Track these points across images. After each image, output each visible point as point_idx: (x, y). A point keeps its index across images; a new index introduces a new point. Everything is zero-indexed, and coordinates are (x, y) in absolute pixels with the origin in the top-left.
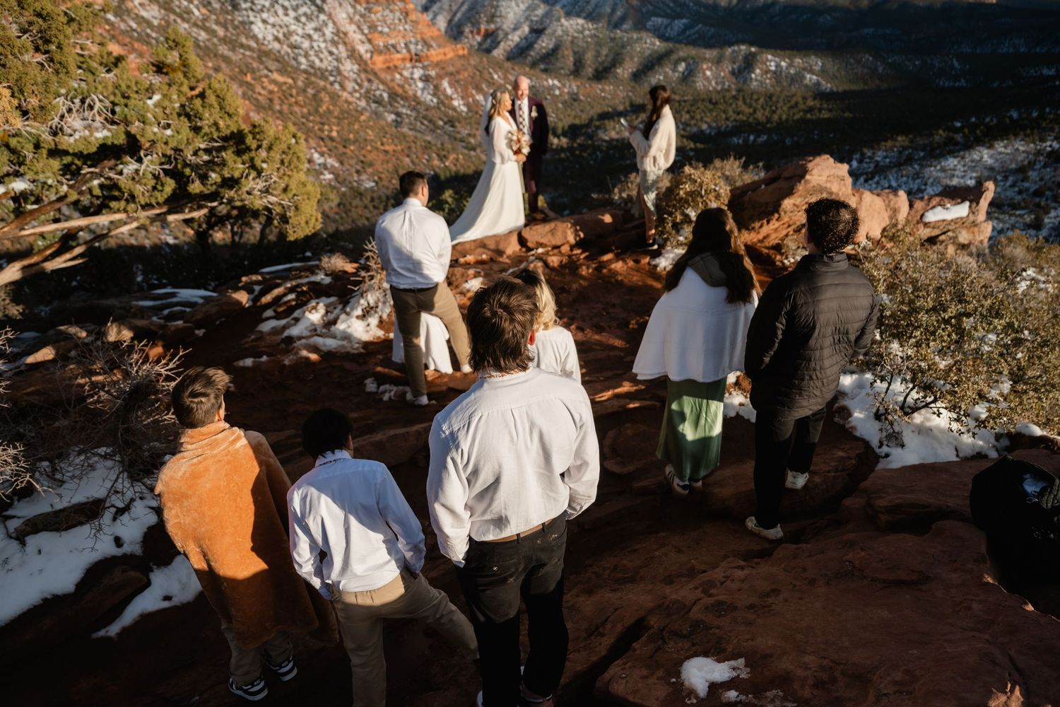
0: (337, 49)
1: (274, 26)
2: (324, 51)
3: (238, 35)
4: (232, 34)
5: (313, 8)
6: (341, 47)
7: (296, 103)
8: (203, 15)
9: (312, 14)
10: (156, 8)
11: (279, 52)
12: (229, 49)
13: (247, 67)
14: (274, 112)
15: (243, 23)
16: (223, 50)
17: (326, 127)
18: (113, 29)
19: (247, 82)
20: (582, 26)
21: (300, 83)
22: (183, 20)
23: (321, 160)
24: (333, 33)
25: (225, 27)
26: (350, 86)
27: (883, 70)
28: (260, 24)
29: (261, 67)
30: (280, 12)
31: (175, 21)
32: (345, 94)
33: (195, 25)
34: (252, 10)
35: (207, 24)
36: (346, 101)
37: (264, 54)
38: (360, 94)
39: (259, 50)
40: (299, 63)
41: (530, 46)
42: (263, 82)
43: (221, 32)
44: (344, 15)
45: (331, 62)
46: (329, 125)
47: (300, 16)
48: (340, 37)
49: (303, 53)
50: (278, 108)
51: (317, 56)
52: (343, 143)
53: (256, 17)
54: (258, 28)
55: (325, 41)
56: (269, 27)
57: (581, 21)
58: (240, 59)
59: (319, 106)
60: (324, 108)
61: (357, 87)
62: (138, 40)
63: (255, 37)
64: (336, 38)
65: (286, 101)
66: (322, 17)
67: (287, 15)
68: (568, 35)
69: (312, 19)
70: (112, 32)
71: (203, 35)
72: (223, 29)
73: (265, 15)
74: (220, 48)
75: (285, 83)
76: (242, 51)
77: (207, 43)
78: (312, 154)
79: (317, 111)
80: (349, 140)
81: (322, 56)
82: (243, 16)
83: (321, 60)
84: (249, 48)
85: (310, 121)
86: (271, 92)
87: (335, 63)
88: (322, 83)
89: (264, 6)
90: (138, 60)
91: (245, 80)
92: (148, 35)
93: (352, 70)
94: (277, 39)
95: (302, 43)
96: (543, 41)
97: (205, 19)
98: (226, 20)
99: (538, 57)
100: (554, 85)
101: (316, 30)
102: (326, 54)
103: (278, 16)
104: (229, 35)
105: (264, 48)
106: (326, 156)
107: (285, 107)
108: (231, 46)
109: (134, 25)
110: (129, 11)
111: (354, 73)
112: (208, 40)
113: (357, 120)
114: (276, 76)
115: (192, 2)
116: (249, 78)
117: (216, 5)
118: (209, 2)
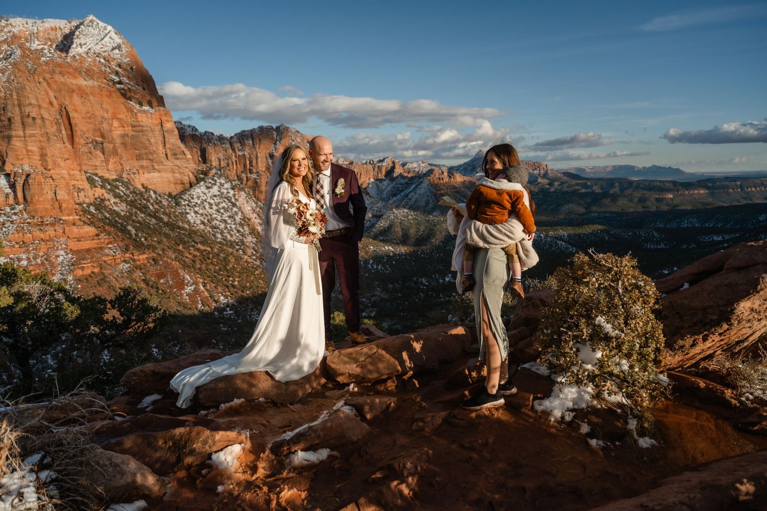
0: (243, 229)
1: (202, 215)
2: (234, 230)
3: (177, 221)
4: (173, 220)
5: (229, 204)
6: (246, 228)
7: (211, 263)
8: (155, 209)
9: (228, 207)
10: (124, 205)
11: (203, 231)
12: (170, 230)
13: (181, 240)
14: (195, 269)
15: (181, 213)
16: (166, 230)
17: (231, 279)
18: (93, 218)
19: (179, 250)
20: (407, 213)
21: (215, 250)
22: (142, 212)
23: (226, 301)
24: (241, 219)
25: (169, 215)
26: (249, 251)
27: (609, 238)
28: (193, 214)
29: (190, 240)
30: (207, 206)
31: (136, 212)
32: (246, 257)
33: (150, 215)
34: (188, 205)
35: (157, 215)
36: (246, 261)
37: (192, 233)
38: (256, 256)
39: (190, 230)
40: (217, 238)
41: (373, 226)
42: (190, 250)
43: (166, 219)
44: (249, 208)
45: (238, 237)
46: (233, 277)
47: (220, 209)
48: (246, 221)
49: (219, 231)
50: (198, 266)
51: (229, 233)
52: (241, 289)
53: (190, 210)
54: (191, 217)
55: (235, 224)
56: (198, 216)
57: (405, 210)
58: (176, 236)
59: (227, 265)
60: (231, 266)
61: (254, 253)
62: (108, 225)
63: (188, 222)
64: (243, 222)
65: (204, 262)
66: (235, 209)
67: (211, 208)
68: (398, 219)
69: (228, 211)
70: (92, 220)
71: (154, 220)
73: (196, 209)
74: (164, 229)
75: (205, 250)
76: (178, 230)
77: (155, 226)
78: (219, 297)
79: (225, 267)
80: (246, 287)
81: (232, 233)
82: (182, 209)
83: (232, 236)
84: (184, 229)
85: (220, 275)
86: (195, 256)
87: (241, 238)
88: (231, 250)
89: (197, 203)
90: (106, 237)
91: (178, 248)
92: (116, 221)
93: (252, 242)
94: (203, 223)
95: (220, 225)
96: (381, 223)
97: (157, 211)
98: (170, 212)
99: (378, 232)
100: (389, 249)
101: (229, 217)
102: (236, 232)
103: (205, 209)
104: (171, 221)
105: (194, 228)
106: (229, 298)
107: (203, 266)
108: (171, 227)
109: (108, 216)
110: (105, 207)
111: (253, 243)
112: (156, 224)
113: (253, 273)
114: (199, 246)
115: (149, 201)
116: (181, 247)
117: (165, 203)
118: (161, 202)
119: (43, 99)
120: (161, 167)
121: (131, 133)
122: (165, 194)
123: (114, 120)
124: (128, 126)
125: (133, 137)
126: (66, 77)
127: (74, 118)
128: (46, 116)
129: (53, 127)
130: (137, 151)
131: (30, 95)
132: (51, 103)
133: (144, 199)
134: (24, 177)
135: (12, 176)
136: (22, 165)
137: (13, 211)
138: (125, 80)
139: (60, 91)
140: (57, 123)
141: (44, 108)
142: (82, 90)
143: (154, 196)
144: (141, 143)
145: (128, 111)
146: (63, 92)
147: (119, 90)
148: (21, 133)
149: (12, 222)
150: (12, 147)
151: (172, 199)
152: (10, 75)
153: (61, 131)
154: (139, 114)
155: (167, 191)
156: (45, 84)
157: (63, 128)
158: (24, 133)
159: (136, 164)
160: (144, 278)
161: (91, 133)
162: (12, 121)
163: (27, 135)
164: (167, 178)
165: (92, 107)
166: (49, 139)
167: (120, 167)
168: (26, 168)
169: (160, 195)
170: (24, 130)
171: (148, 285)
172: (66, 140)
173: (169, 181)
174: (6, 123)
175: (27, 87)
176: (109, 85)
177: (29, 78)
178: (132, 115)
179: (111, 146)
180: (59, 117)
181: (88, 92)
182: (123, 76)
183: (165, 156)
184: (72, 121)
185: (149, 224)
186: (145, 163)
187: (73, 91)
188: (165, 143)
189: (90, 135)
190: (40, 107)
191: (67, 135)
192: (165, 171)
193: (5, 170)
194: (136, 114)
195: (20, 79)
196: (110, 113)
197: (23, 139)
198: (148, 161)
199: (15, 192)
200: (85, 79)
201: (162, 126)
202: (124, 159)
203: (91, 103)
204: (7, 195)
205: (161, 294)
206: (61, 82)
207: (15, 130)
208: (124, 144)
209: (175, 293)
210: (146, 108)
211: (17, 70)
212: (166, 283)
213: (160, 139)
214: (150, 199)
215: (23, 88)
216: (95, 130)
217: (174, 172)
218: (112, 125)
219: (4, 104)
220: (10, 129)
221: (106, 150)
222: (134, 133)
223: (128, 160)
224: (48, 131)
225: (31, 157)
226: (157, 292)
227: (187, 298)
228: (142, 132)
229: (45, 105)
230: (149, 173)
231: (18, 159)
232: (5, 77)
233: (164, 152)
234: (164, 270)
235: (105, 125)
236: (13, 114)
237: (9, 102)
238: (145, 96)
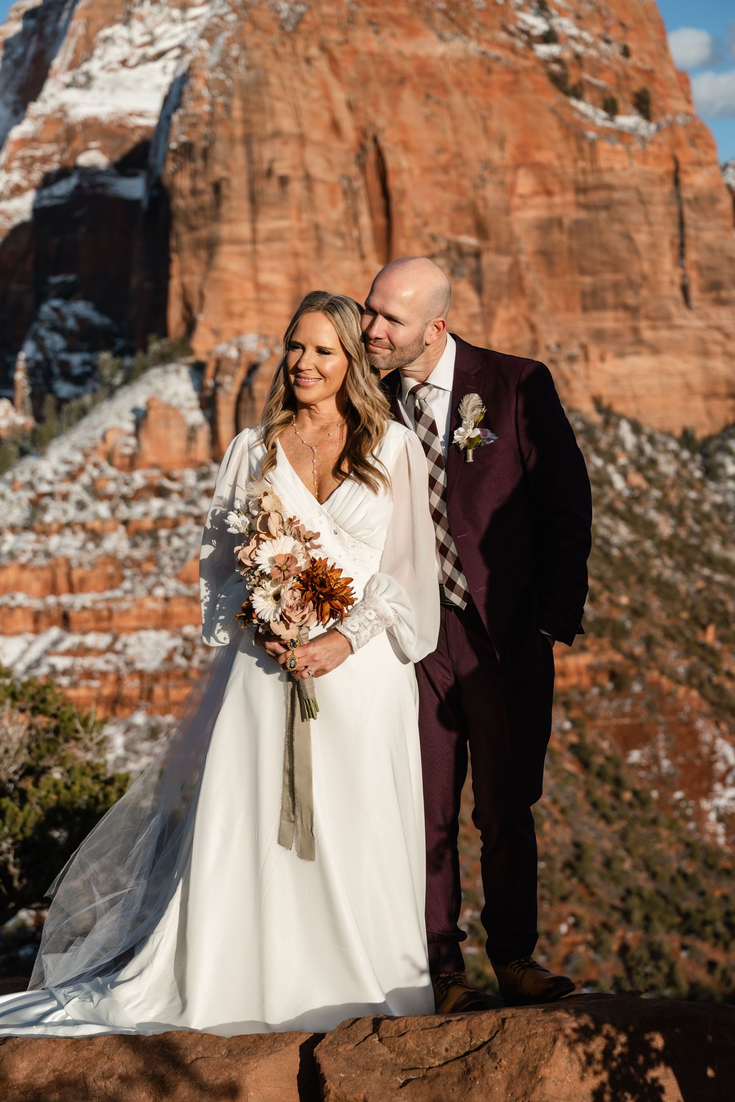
3: (706, 534)
4: (692, 533)
8: (632, 488)
12: (677, 568)
13: (712, 610)
16: (663, 567)
19: (703, 646)
25: (677, 514)
35: (638, 509)
43: (665, 527)
58: (699, 591)
71: (624, 532)
72: (672, 522)
74: (657, 562)
76: (706, 571)
77: (628, 551)
82: (724, 493)
91: (700, 638)
97: (637, 497)
98: (683, 501)
104: (683, 533)
108: (681, 559)
112: (632, 544)
115: (611, 458)
116: (710, 636)
117: (667, 467)
118: (653, 462)
119: (315, 115)
120: (665, 334)
121: (572, 214)
122: (669, 435)
123: (522, 172)
124: (564, 190)
125: (577, 229)
126: (385, 33)
127: (399, 171)
128: (318, 168)
129: (333, 204)
130: (587, 280)
131: (279, 105)
132: (335, 127)
133: (599, 452)
134: (241, 374)
135: (210, 371)
136: (239, 333)
137: (203, 485)
138: (566, 26)
139: (365, 80)
140: (350, 193)
141: (317, 144)
142: (432, 76)
143: (630, 440)
144: (604, 248)
145: (566, 137)
146: (375, 86)
147: (545, 62)
148: (243, 230)
149: (198, 520)
150: (215, 275)
151: (693, 452)
152: (230, 42)
153: (355, 217)
154: (604, 146)
155: (677, 422)
156: (322, 64)
157: (363, 207)
158: (254, 231)
159: (581, 323)
160: (573, 739)
161: (445, 220)
162: (225, 191)
163: (261, 235)
164: (683, 374)
165: (456, 131)
166: (320, 248)
167: (526, 337)
168: (251, 342)
169: (651, 440)
170: (254, 220)
171: (585, 765)
172: (369, 246)
173: (688, 387)
174: (208, 198)
175: (273, 79)
176: (513, 49)
177: (280, 50)
178: (580, 150)
179: (504, 263)
180: (354, 170)
181: (448, 79)
182: (562, 12)
183: (677, 293)
184: (394, 183)
185: (606, 541)
186: (609, 320)
187: (402, 81)
188: (682, 245)
189: (441, 228)
190: (302, 140)
191: (375, 230)
192: (676, 348)
193: (190, 352)
194: (593, 144)
195: (256, 55)
196: (510, 149)
197: (248, 248)
198: (621, 314)
199: (213, 421)
200: (441, 37)
201: (677, 182)
202: (544, 306)
203: (453, 117)
204: (192, 433)
205: (631, 805)
206: (371, 54)
207: (230, 221)
208: (546, 255)
209: (676, 805)
210: (629, 120)
211: (248, 27)
212: (647, 768)
213: (667, 233)
214: (617, 450)
215: (260, 84)
216: (458, 209)
217: (705, 353)
218: (510, 189)
219: (205, 137)
220: (216, 217)
221: (489, 276)
222: (582, 215)
223: (554, 310)
224: (321, 219)
225: (268, 307)
226: (616, 795)
227: (720, 829)
228: (607, 206)
229: (317, 134)
230: (621, 355)
231: (230, 315)
232: (217, 50)
233: (677, 279)
234: (644, 716)
235: (492, 193)
236: (227, 168)
237: (220, 130)
238: (627, 77)
